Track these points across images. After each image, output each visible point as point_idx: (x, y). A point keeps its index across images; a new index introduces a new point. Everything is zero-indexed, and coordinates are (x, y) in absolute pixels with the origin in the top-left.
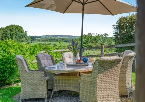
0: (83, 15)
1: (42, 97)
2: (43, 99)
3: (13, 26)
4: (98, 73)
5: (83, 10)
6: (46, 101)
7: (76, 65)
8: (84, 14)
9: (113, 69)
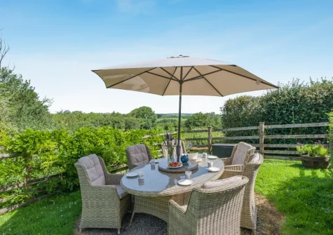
0: (180, 98)
1: (114, 227)
2: (113, 230)
3: (144, 107)
4: (200, 217)
5: (181, 91)
6: (119, 233)
7: (169, 170)
8: (182, 96)
9: (230, 203)
